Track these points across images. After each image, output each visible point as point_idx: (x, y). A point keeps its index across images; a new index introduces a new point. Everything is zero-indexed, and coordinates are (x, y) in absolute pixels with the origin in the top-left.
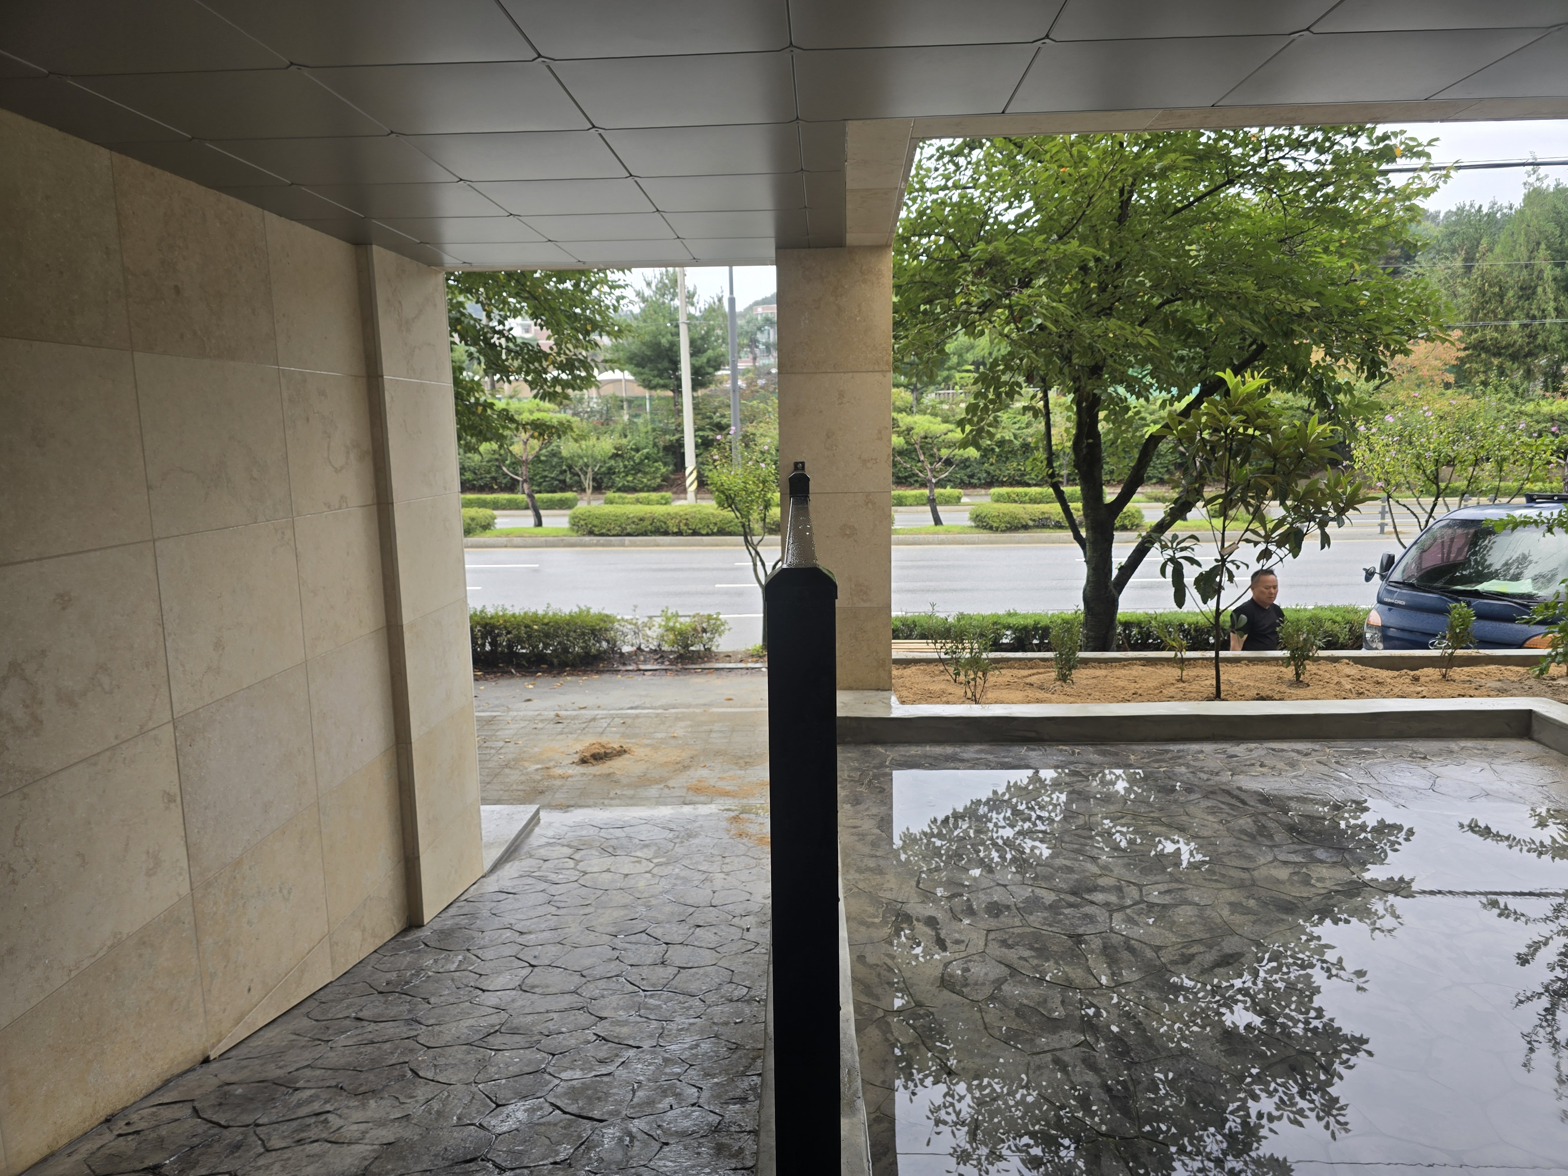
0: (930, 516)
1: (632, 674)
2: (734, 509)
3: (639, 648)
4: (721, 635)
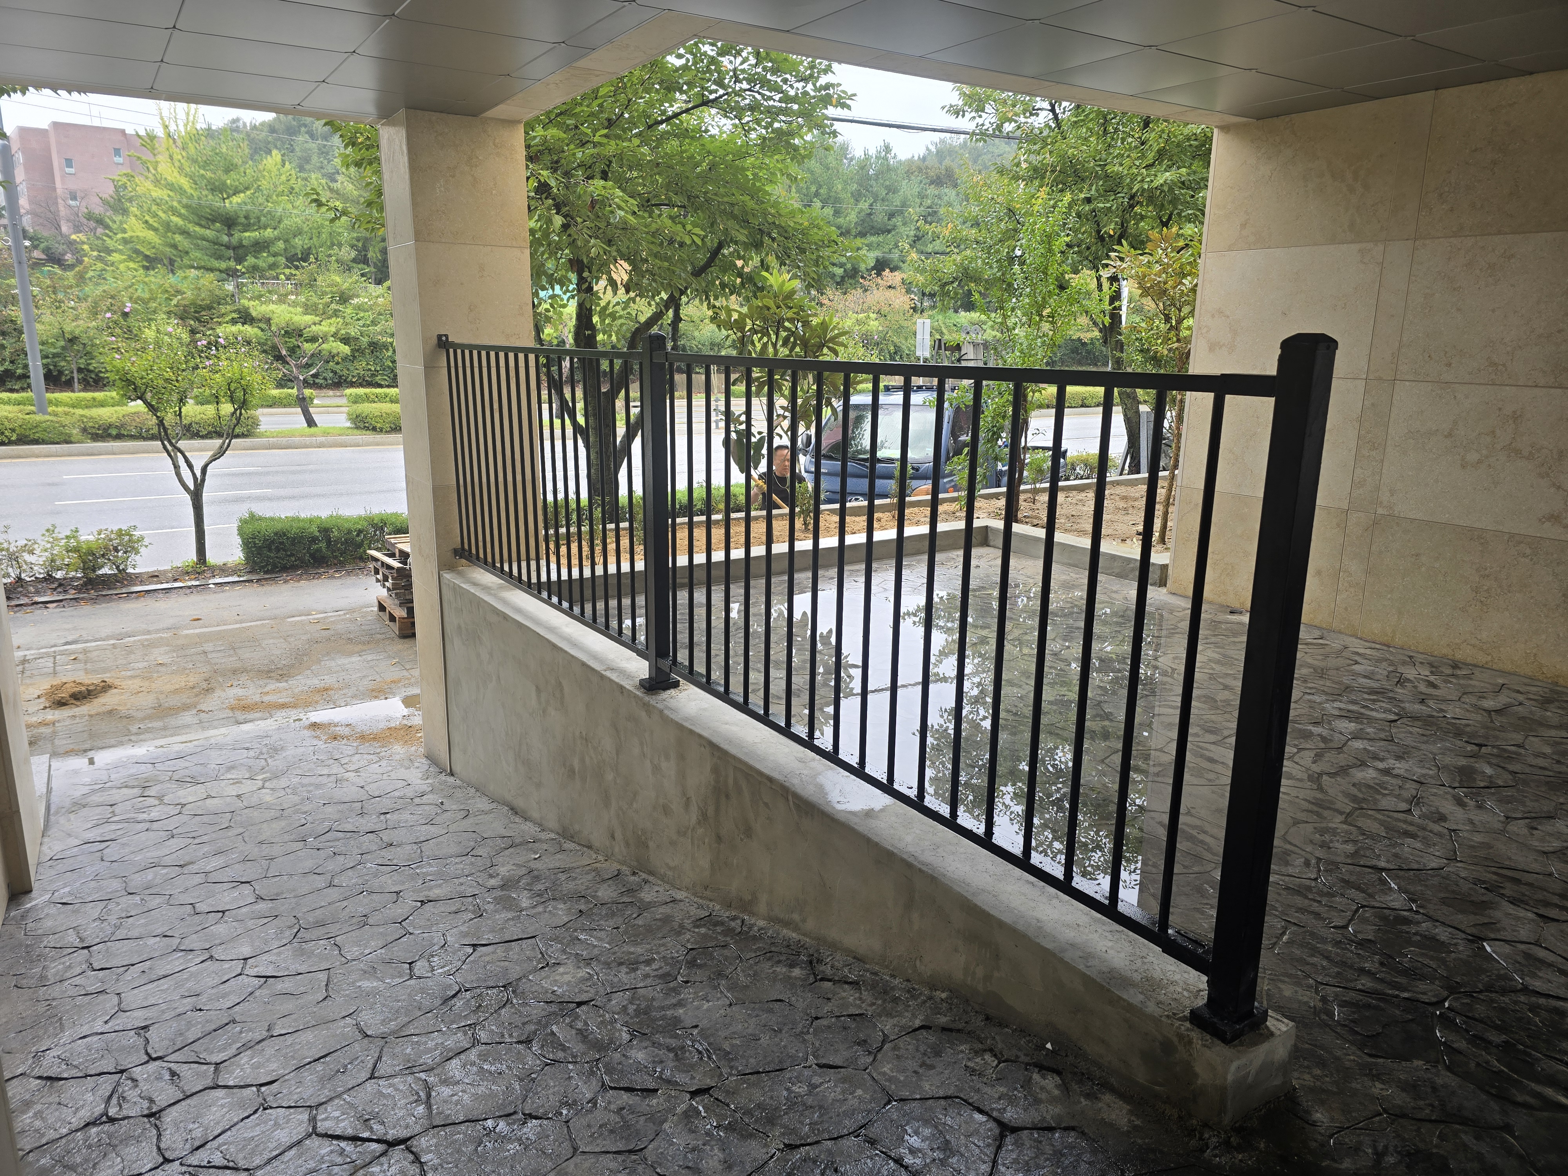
0: (303, 417)
1: (29, 609)
2: (145, 402)
3: (19, 579)
4: (137, 553)
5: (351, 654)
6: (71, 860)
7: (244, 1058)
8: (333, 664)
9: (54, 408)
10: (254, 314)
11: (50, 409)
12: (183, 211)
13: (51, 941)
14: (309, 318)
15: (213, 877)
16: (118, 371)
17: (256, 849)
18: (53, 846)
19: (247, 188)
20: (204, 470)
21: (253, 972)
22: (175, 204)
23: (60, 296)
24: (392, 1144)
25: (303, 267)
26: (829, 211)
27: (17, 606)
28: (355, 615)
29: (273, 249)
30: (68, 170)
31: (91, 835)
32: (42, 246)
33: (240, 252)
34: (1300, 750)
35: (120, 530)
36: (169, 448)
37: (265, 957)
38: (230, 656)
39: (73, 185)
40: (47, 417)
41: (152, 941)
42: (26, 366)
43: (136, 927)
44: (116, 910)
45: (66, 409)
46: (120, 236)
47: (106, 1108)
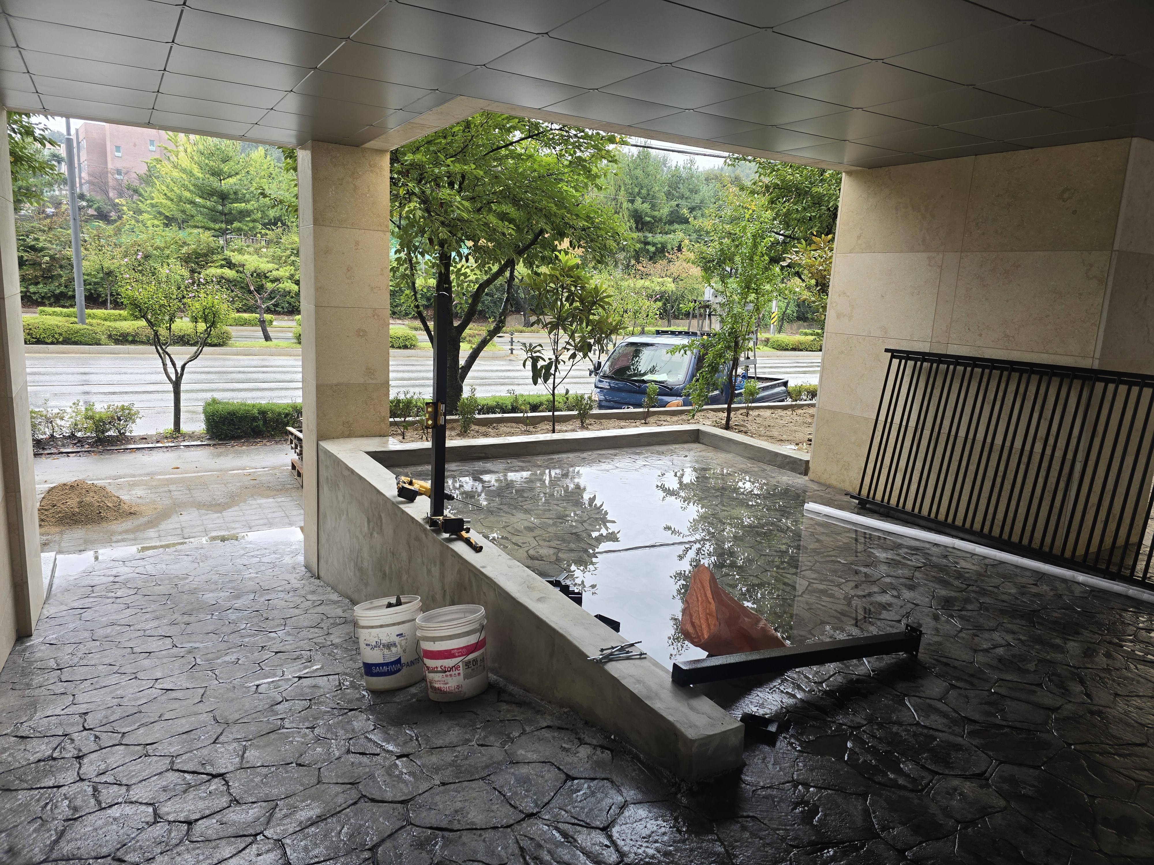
0: (261, 334)
1: (56, 456)
2: (148, 321)
3: (52, 436)
4: (134, 422)
5: (268, 497)
6: (61, 619)
7: (141, 731)
8: (254, 502)
9: (90, 320)
10: (233, 261)
11: (87, 321)
12: (192, 188)
13: (39, 664)
14: (271, 266)
15: (148, 633)
16: (129, 298)
17: (180, 618)
18: (50, 610)
19: (237, 174)
20: (183, 368)
21: (161, 686)
22: (186, 183)
23: (103, 242)
24: (214, 776)
25: (273, 230)
26: (646, 206)
27: (48, 454)
28: (276, 471)
29: (254, 217)
30: (117, 154)
31: (76, 605)
32: (95, 206)
33: (229, 218)
34: (847, 581)
35: (123, 406)
36: (161, 351)
37: (168, 679)
38: (186, 494)
39: (119, 165)
40: (85, 326)
41: (101, 667)
42: (74, 290)
43: (94, 659)
44: (83, 649)
45: (99, 321)
46: (148, 202)
47: (52, 753)
